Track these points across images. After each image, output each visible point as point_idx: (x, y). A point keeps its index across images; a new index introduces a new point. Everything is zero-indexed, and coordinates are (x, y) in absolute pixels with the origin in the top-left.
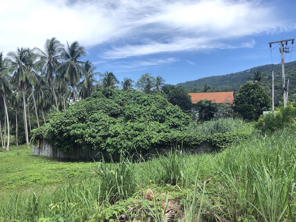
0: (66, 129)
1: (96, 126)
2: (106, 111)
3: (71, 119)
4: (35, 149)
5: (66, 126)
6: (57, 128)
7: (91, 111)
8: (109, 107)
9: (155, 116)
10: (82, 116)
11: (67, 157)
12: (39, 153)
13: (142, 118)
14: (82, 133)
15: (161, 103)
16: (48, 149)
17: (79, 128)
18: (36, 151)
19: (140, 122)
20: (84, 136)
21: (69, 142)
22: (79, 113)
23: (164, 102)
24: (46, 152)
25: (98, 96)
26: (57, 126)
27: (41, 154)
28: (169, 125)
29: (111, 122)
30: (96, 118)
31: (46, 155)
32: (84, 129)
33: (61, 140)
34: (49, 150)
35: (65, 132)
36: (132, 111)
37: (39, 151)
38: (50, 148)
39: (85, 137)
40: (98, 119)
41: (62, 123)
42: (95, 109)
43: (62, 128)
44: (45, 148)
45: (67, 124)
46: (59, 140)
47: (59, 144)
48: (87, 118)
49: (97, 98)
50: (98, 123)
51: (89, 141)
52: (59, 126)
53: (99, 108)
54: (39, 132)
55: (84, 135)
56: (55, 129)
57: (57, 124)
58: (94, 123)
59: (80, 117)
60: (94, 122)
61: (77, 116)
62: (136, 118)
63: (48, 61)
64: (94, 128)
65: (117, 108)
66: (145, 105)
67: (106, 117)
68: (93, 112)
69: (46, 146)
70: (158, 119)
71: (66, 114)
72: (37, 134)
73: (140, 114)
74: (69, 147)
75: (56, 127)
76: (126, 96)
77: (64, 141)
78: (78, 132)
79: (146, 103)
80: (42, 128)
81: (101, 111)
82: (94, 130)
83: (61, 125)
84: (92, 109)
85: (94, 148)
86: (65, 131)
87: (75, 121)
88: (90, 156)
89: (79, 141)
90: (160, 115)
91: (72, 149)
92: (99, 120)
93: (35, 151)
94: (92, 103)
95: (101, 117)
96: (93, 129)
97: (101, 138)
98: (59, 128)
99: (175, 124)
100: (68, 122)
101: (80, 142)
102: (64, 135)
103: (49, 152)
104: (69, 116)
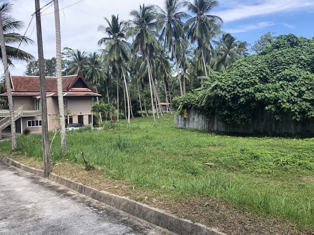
0: (243, 92)
1: (295, 86)
2: (302, 66)
3: (250, 79)
4: (178, 120)
5: (243, 89)
6: (229, 92)
7: (275, 66)
10: (264, 74)
11: (231, 131)
12: (185, 125)
14: (276, 96)
16: (199, 120)
18: (180, 122)
20: (280, 101)
21: (245, 110)
22: (259, 70)
24: (195, 124)
25: (282, 46)
26: (229, 88)
27: (187, 127)
30: (292, 75)
31: (195, 127)
32: (276, 92)
33: (234, 108)
34: (200, 122)
35: (242, 97)
37: (184, 123)
38: (201, 119)
39: (282, 102)
41: (238, 85)
42: (283, 64)
43: (238, 92)
44: (193, 119)
45: (245, 86)
46: (229, 108)
47: (229, 113)
48: (270, 77)
49: (281, 48)
50: (296, 82)
51: (289, 107)
52: (232, 89)
53: (290, 61)
54: (187, 100)
55: (279, 99)
56: (226, 93)
57: (228, 86)
59: (262, 76)
60: (289, 81)
61: (257, 75)
63: (167, 21)
64: (291, 89)
67: (307, 74)
68: (280, 68)
69: (196, 117)
71: (241, 73)
72: (186, 102)
74: (245, 117)
75: (228, 90)
77: (238, 109)
78: (271, 96)
80: (189, 95)
82: (293, 92)
83: (235, 88)
84: (277, 64)
85: (297, 117)
86: (242, 95)
88: (273, 129)
89: (271, 108)
91: (250, 120)
92: (298, 78)
93: (178, 123)
95: (300, 74)
97: (309, 103)
98: (233, 91)
100: (245, 83)
101: (273, 109)
102: (241, 101)
103: (200, 124)
104: (247, 74)
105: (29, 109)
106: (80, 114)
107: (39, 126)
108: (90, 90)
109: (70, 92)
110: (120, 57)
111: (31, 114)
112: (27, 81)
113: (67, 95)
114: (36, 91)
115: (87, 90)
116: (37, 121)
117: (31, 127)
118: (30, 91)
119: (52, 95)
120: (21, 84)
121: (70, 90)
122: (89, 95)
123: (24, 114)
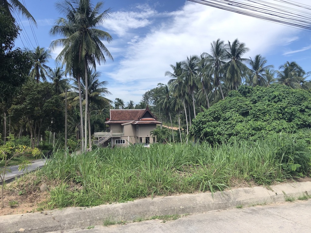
1: (225, 124)
2: (238, 110)
3: (207, 118)
5: (203, 125)
6: (197, 126)
7: (225, 110)
8: (241, 105)
9: (283, 114)
10: (216, 115)
13: (267, 117)
14: (212, 131)
15: (297, 98)
17: (211, 126)
19: (265, 121)
20: (213, 134)
22: (214, 112)
23: (301, 97)
25: (233, 95)
28: (297, 124)
29: (238, 121)
30: (225, 117)
32: (215, 128)
36: (256, 110)
39: (215, 134)
40: (227, 118)
41: (201, 122)
42: (228, 108)
43: (200, 126)
45: (204, 123)
49: (232, 97)
50: (227, 121)
51: (218, 138)
52: (198, 124)
53: (232, 107)
58: (224, 122)
61: (212, 115)
62: (260, 116)
63: (215, 63)
65: (247, 106)
66: (275, 102)
67: (236, 116)
70: (287, 117)
73: (265, 112)
76: (265, 92)
78: (209, 130)
79: (276, 100)
81: (233, 110)
82: (224, 128)
84: (226, 108)
86: (202, 128)
87: (210, 120)
89: (210, 138)
90: (288, 113)
92: (229, 119)
94: (227, 102)
95: (231, 116)
96: (222, 127)
97: (228, 136)
99: (306, 122)
100: (204, 121)
105: (119, 132)
106: (147, 137)
107: (123, 143)
108: (154, 119)
109: (140, 121)
110: (181, 94)
111: (117, 135)
112: (119, 113)
113: (137, 123)
114: (124, 119)
115: (153, 120)
116: (121, 140)
117: (118, 144)
118: (120, 120)
119: (131, 123)
120: (116, 115)
121: (140, 120)
122: (153, 123)
123: (113, 135)
